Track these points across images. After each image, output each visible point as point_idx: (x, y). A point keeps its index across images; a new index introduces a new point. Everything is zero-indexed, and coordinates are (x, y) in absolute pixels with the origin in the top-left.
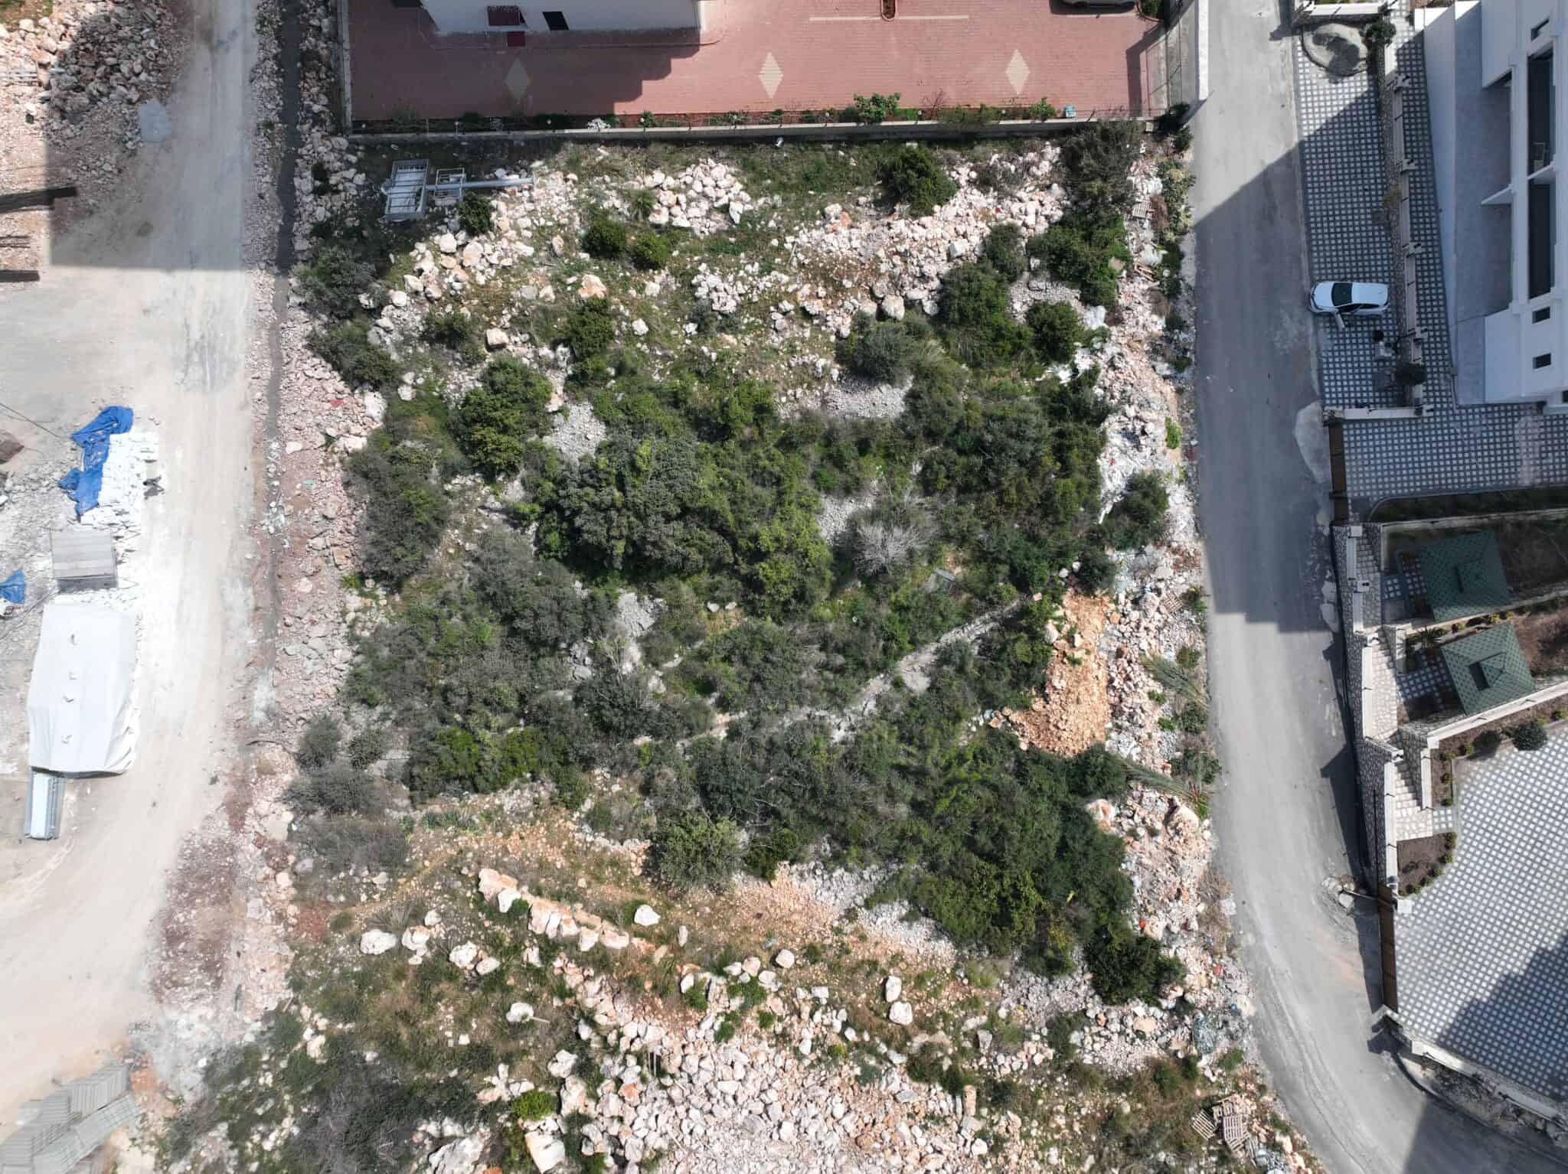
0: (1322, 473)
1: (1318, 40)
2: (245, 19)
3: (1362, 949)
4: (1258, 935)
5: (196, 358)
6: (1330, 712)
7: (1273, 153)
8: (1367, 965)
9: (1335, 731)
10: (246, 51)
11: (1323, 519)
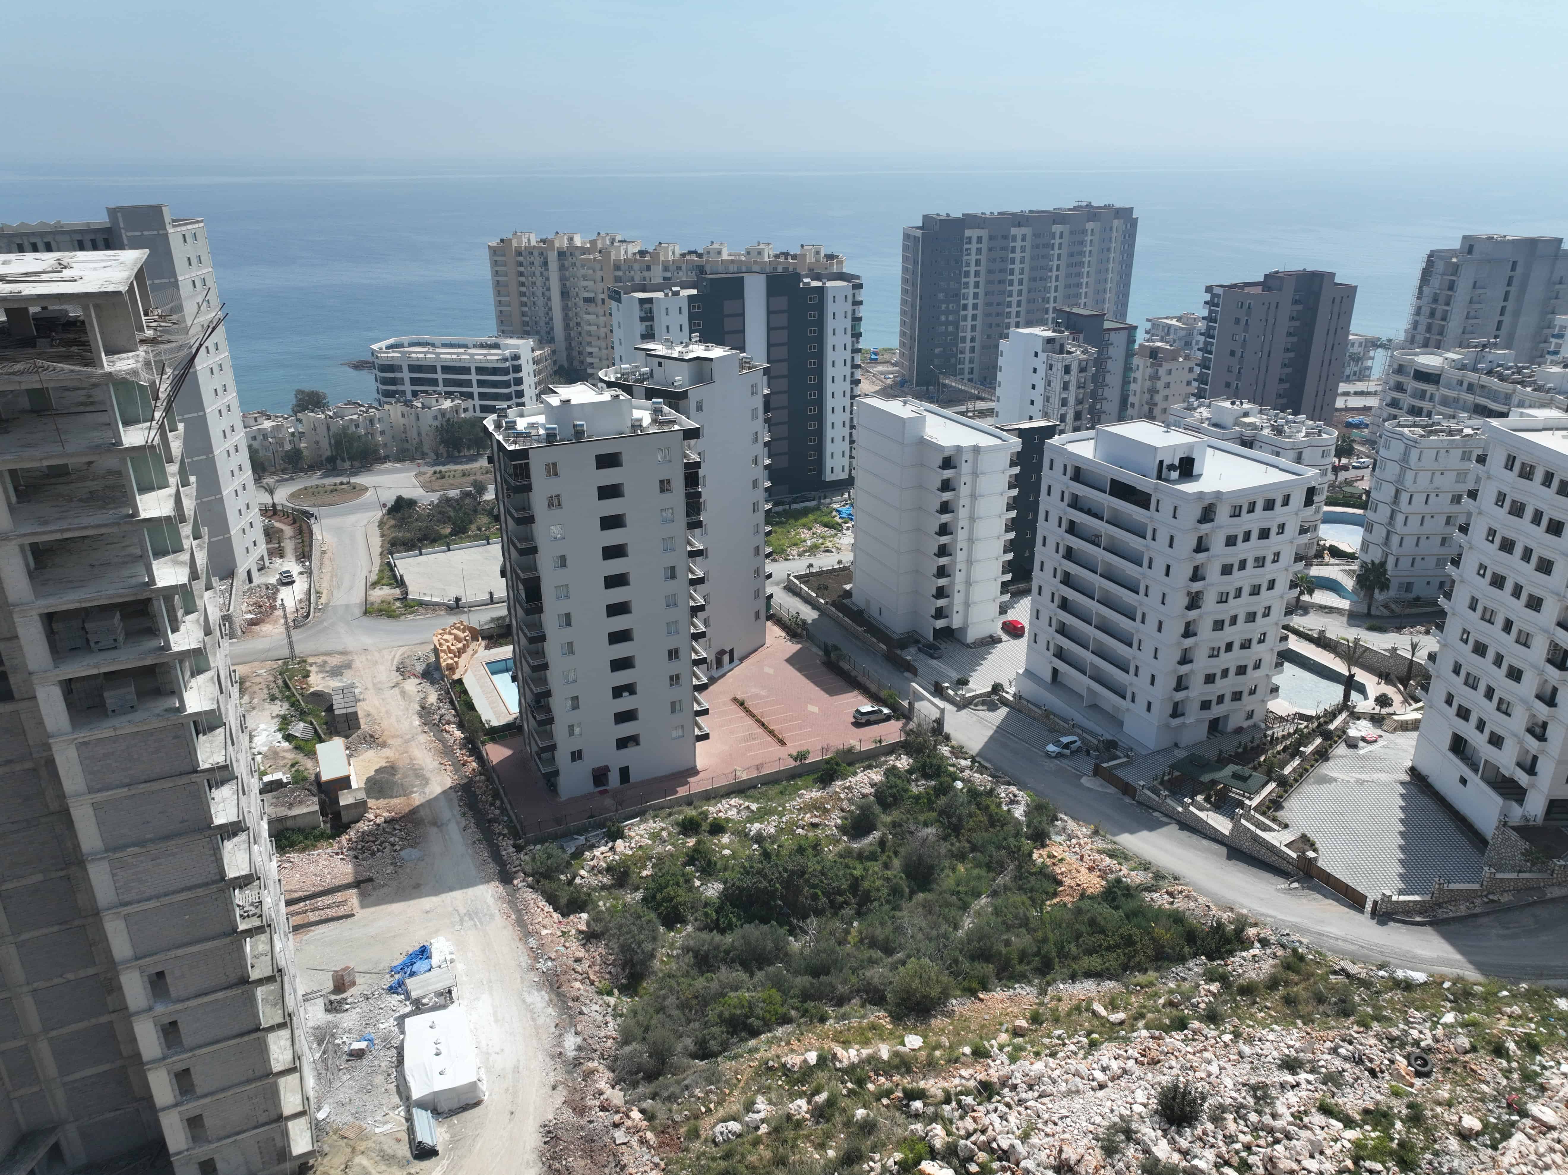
0: (1112, 790)
1: (976, 705)
2: (454, 815)
3: (1326, 897)
4: (1271, 917)
5: (466, 918)
6: (1205, 842)
7: (991, 732)
8: (1337, 900)
9: (1216, 846)
10: (458, 823)
11: (1127, 800)
